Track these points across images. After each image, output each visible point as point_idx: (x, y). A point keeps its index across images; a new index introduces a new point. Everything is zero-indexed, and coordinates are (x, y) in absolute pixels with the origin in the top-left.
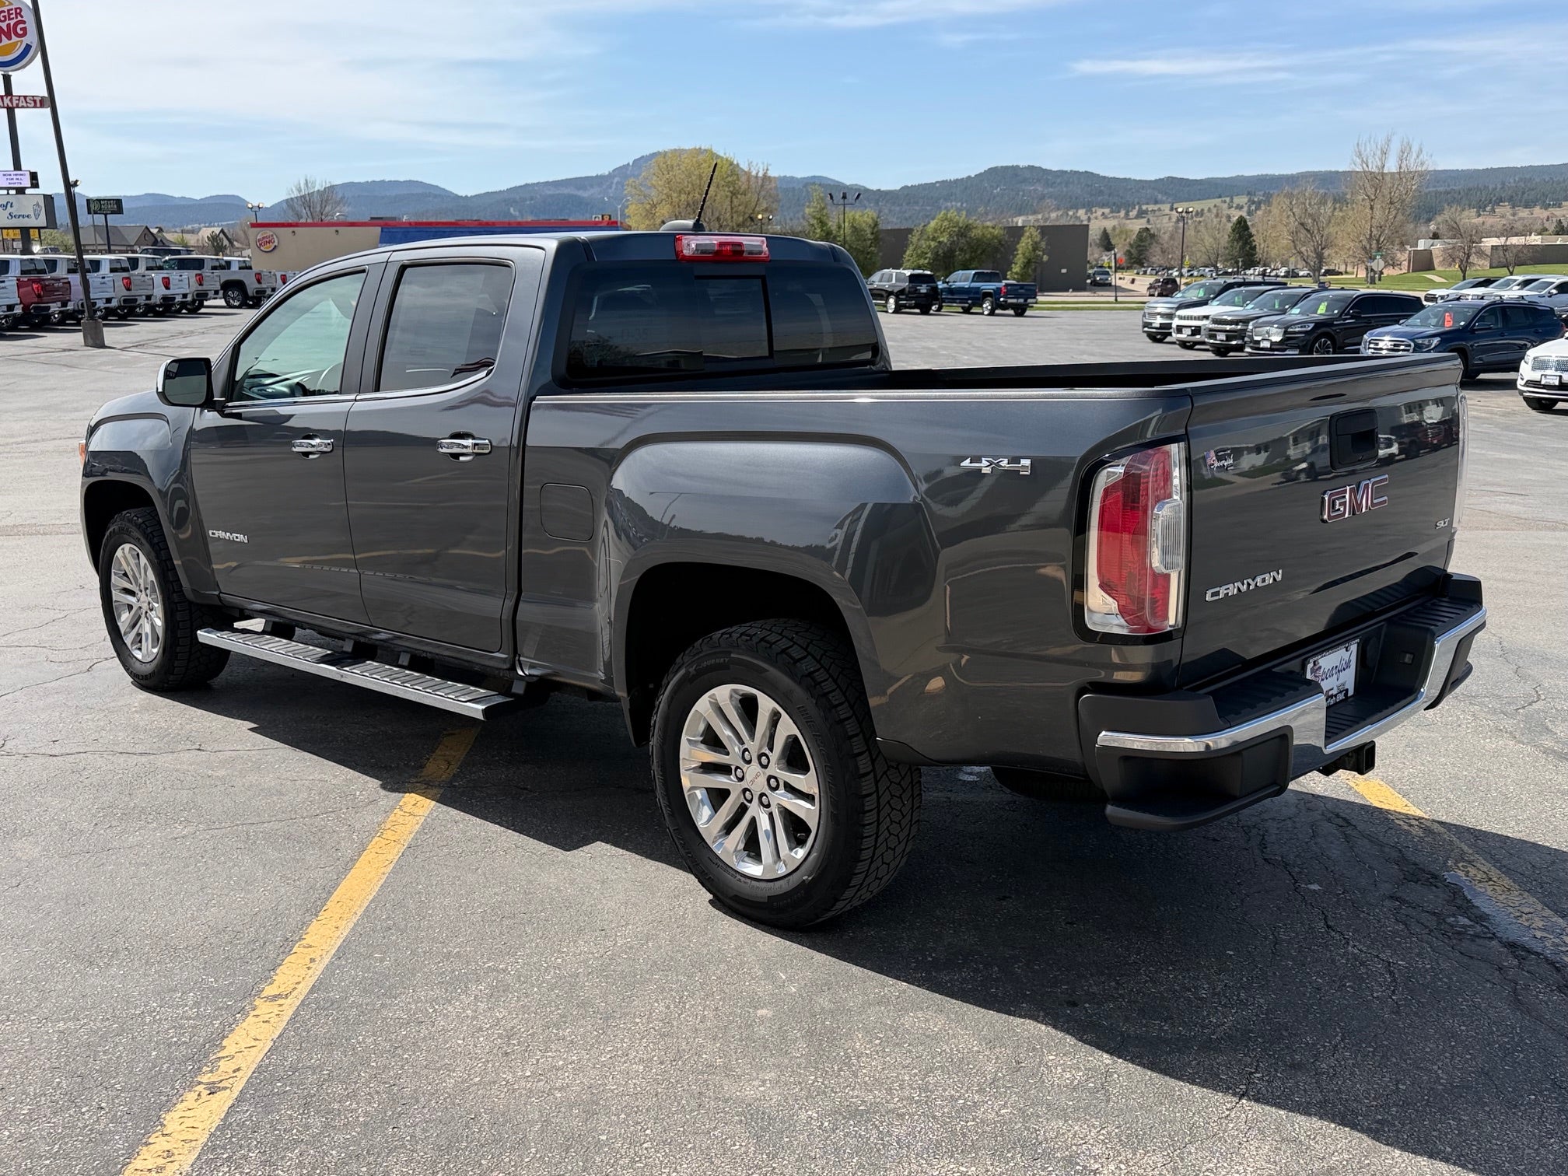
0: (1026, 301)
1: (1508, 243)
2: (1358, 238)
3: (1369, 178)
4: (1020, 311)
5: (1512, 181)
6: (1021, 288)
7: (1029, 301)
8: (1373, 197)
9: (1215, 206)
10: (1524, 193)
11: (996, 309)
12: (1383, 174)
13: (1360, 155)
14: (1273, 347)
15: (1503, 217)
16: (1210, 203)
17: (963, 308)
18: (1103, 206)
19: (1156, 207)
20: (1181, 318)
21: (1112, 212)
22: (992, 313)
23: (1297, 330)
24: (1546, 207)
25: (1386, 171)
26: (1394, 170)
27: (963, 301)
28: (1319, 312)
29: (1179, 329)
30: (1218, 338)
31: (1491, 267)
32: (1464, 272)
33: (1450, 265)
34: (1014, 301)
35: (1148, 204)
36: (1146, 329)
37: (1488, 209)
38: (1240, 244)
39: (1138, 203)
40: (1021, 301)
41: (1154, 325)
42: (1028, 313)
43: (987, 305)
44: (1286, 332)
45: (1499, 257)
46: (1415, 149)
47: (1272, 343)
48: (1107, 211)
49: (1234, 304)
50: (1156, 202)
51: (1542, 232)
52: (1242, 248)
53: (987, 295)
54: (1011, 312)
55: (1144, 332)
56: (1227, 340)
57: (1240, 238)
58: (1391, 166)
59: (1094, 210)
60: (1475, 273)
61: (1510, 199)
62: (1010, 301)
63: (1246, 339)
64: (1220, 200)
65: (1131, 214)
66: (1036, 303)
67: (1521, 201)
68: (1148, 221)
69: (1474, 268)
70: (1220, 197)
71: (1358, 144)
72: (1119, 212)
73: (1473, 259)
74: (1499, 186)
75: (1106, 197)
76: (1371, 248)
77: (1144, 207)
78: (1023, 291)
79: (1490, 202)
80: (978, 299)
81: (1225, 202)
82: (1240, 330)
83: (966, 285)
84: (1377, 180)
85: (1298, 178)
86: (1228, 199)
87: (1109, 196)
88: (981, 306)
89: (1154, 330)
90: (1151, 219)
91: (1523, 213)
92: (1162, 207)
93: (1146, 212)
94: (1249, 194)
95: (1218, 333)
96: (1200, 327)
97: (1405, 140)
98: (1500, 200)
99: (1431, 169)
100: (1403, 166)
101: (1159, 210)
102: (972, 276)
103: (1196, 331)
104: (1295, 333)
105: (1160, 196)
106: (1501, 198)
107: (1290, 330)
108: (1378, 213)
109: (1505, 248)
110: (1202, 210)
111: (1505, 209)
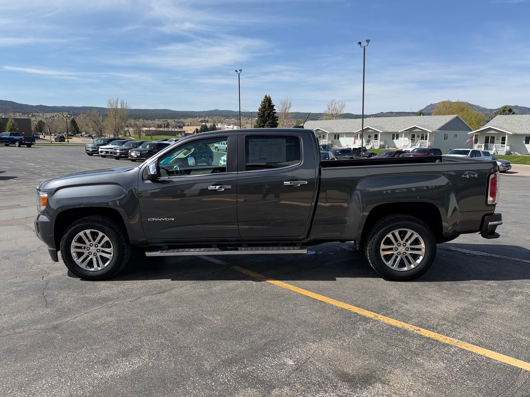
0: (32, 142)
1: (150, 129)
2: (112, 126)
3: (113, 110)
4: (29, 146)
5: (141, 113)
6: (30, 138)
7: (33, 142)
8: (115, 115)
9: (58, 115)
10: (145, 116)
11: (21, 145)
12: (117, 109)
13: (110, 103)
14: (138, 157)
15: (141, 122)
16: (56, 114)
17: (5, 144)
18: (19, 113)
19: (38, 114)
20: (101, 148)
21: (22, 115)
22: (19, 146)
23: (144, 152)
24: (151, 120)
25: (118, 108)
26: (120, 108)
27: (6, 142)
28: (147, 148)
29: (102, 152)
30: (117, 154)
31: (146, 135)
32: (140, 137)
33: (136, 135)
34: (28, 142)
35: (35, 113)
36: (87, 152)
37: (137, 120)
38: (74, 127)
39: (31, 113)
40: (30, 142)
41: (90, 151)
42: (32, 146)
43: (17, 144)
44: (141, 153)
45: (148, 133)
46: (125, 103)
47: (137, 156)
48: (21, 114)
49: (116, 145)
50: (38, 113)
51: (154, 127)
52: (75, 127)
53: (16, 140)
54: (26, 146)
55: (86, 152)
56: (120, 155)
57: (73, 125)
58: (119, 107)
59: (16, 113)
60: (142, 137)
61: (142, 118)
62: (26, 142)
63: (129, 155)
64: (59, 113)
65: (29, 116)
66: (35, 143)
67: (145, 118)
68: (36, 118)
69: (142, 136)
70: (59, 112)
71: (109, 100)
72: (25, 115)
73: (142, 133)
74: (139, 114)
75: (19, 110)
76: (116, 129)
77: (34, 114)
78: (30, 139)
79: (137, 118)
80: (13, 142)
81: (61, 114)
82: (124, 152)
83: (8, 137)
84: (116, 111)
85: (82, 108)
86: (61, 113)
87: (21, 109)
88: (15, 144)
89: (90, 152)
90: (37, 118)
91: (146, 122)
92: (40, 114)
93: (35, 115)
94: (68, 112)
95: (117, 153)
96: (108, 151)
97: (122, 100)
98: (139, 118)
99: (130, 108)
100: (122, 107)
101: (39, 115)
102: (9, 134)
103: (107, 152)
104: (144, 153)
105: (38, 111)
106: (140, 117)
107: (142, 152)
108: (117, 120)
109: (149, 131)
110: (54, 116)
111: (141, 120)
